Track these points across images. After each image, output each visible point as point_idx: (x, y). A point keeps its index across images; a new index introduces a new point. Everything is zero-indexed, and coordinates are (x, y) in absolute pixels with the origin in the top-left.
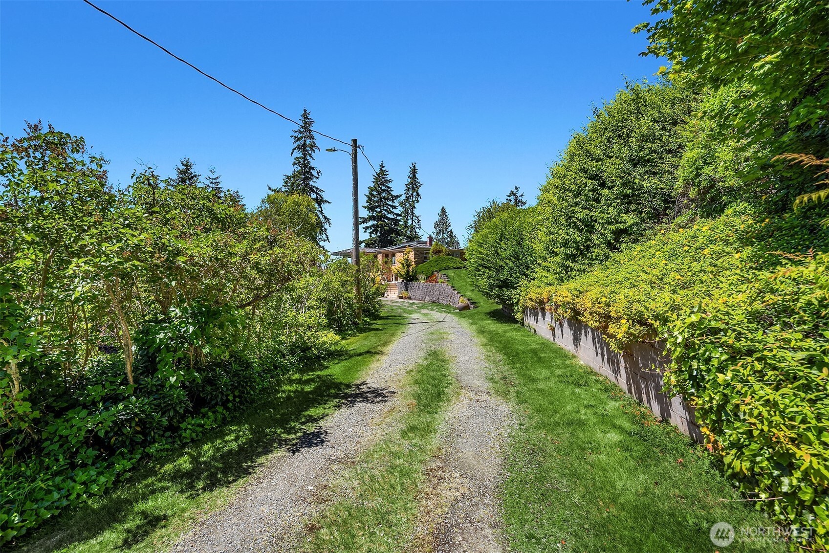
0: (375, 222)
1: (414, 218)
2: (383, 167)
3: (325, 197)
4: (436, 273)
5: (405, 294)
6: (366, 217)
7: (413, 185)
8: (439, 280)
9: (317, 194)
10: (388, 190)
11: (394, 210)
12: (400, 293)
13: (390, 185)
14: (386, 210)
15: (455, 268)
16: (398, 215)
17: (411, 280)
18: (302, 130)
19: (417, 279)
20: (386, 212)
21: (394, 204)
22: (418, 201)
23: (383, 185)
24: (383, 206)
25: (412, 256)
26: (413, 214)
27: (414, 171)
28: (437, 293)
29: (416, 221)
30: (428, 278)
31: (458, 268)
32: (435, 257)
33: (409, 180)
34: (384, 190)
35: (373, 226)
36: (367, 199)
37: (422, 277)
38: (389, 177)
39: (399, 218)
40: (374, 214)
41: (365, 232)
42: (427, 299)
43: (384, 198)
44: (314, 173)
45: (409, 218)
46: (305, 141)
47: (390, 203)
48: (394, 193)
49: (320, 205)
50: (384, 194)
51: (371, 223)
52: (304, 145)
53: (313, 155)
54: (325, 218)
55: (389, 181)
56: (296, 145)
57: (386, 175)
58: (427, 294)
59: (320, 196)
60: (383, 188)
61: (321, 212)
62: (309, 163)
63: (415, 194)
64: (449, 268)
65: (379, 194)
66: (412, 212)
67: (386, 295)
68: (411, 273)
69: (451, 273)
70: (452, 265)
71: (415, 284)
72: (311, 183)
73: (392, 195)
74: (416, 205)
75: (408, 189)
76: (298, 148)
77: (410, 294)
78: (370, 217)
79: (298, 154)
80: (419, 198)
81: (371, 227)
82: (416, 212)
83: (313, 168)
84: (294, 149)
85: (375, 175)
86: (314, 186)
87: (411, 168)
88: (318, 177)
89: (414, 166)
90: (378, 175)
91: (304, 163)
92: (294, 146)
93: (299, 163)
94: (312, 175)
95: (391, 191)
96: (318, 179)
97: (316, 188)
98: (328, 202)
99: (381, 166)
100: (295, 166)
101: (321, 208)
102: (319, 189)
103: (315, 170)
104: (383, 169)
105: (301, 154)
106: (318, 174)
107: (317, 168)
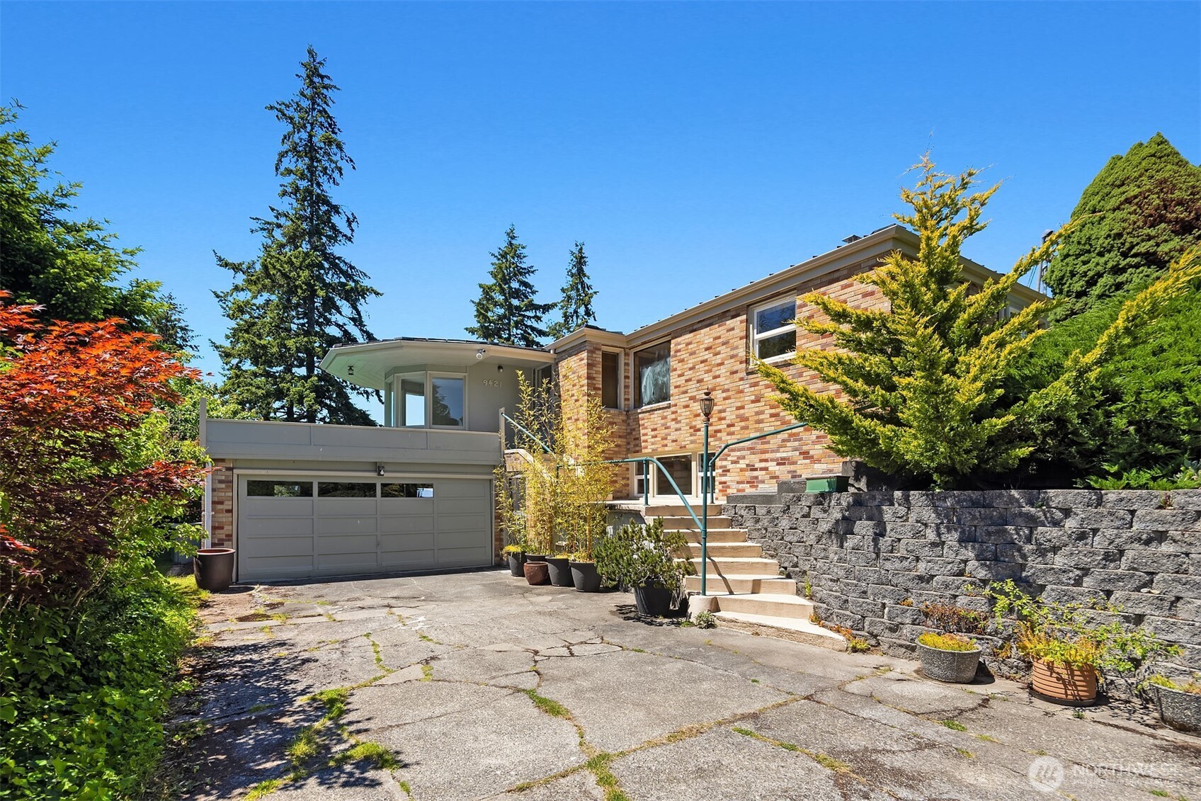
2: (513, 238)
3: (369, 281)
7: (580, 290)
9: (348, 277)
10: (526, 293)
11: (539, 340)
13: (529, 279)
18: (305, 103)
21: (540, 327)
23: (515, 278)
27: (580, 261)
33: (571, 278)
34: (517, 293)
36: (477, 307)
38: (527, 262)
44: (339, 221)
47: (532, 323)
48: (538, 300)
49: (353, 303)
50: (516, 301)
52: (310, 144)
53: (336, 176)
55: (529, 271)
56: (288, 142)
57: (521, 256)
59: (357, 280)
60: (515, 285)
61: (358, 321)
62: (324, 194)
63: (582, 310)
65: (505, 301)
72: (333, 249)
73: (533, 304)
75: (568, 298)
76: (294, 150)
79: (293, 164)
83: (336, 209)
84: (282, 155)
85: (497, 254)
86: (339, 258)
87: (572, 253)
88: (349, 233)
89: (581, 249)
90: (504, 255)
91: (309, 192)
92: (286, 147)
93: (297, 190)
94: (334, 228)
95: (533, 293)
96: (350, 239)
97: (346, 263)
98: (377, 294)
99: (508, 234)
100: (286, 198)
101: (359, 313)
102: (352, 268)
103: (343, 216)
104: (513, 242)
105: (302, 165)
106: (350, 225)
107: (347, 209)
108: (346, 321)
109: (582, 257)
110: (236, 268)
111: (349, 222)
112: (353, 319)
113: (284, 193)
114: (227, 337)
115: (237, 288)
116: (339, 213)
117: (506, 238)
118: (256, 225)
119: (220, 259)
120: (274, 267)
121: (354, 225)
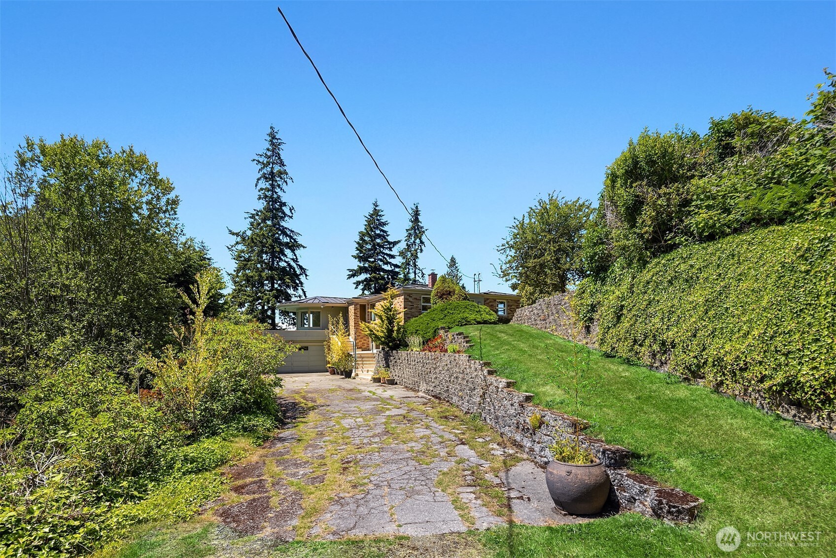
0: (368, 276)
1: (417, 271)
2: (377, 206)
3: (300, 240)
4: (442, 332)
5: (384, 374)
6: (356, 268)
7: (416, 230)
8: (450, 347)
9: (291, 237)
10: (384, 236)
11: (392, 261)
12: (377, 371)
13: (385, 228)
14: (381, 260)
15: (479, 323)
16: (396, 266)
17: (396, 347)
18: (269, 153)
19: (406, 346)
20: (381, 263)
21: (392, 253)
22: (421, 250)
23: (377, 228)
24: (378, 254)
25: (399, 304)
26: (415, 266)
27: (416, 213)
28: (444, 376)
29: (420, 275)
30: (426, 343)
31: (485, 322)
32: (440, 303)
33: (411, 224)
34: (379, 236)
35: (366, 279)
36: (357, 246)
37: (415, 341)
38: (383, 220)
39: (397, 270)
40: (366, 265)
41: (356, 288)
42: (423, 387)
43: (378, 244)
44: (286, 210)
45: (411, 271)
46: (272, 168)
47: (387, 251)
48: (390, 239)
49: (293, 251)
50: (378, 241)
51: (363, 277)
52: (272, 173)
53: (284, 186)
54: (301, 268)
55: (384, 224)
56: (261, 173)
57: (380, 216)
58: (423, 376)
59: (295, 240)
60: (378, 232)
61: (295, 261)
62: (279, 197)
63: (418, 241)
64: (468, 323)
65: (372, 241)
66: (414, 263)
67: (353, 375)
68: (395, 334)
69: (473, 331)
70: (473, 317)
71: (402, 353)
72: (283, 223)
73: (388, 242)
74: (419, 254)
75: (410, 235)
76: (264, 176)
77: (394, 373)
78: (360, 267)
79: (263, 184)
80: (423, 247)
81: (362, 282)
82: (419, 263)
83: (284, 204)
84: (258, 179)
85: (368, 216)
86: (286, 228)
87: (412, 209)
88: (291, 215)
89: (417, 207)
90: (371, 215)
91: (272, 197)
92: (259, 176)
93: (266, 196)
94: (283, 213)
95: (388, 236)
96: (291, 217)
97: (289, 230)
98: (304, 247)
99: (374, 204)
100: (261, 200)
101: (295, 255)
102: (292, 231)
103: (288, 207)
104: (377, 208)
105: (267, 185)
106: (291, 211)
107: (290, 203)
108: (289, 260)
109: (417, 211)
110: (237, 234)
111: (291, 210)
112: (293, 259)
113: (259, 198)
114: (235, 271)
115: (237, 243)
116: (286, 205)
117: (373, 206)
118: (247, 215)
119: (230, 231)
120: (256, 239)
121: (293, 211)
